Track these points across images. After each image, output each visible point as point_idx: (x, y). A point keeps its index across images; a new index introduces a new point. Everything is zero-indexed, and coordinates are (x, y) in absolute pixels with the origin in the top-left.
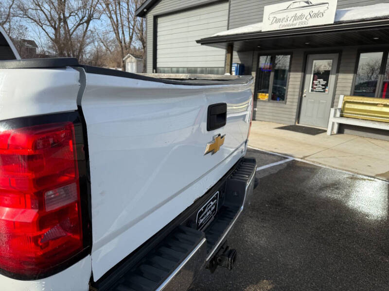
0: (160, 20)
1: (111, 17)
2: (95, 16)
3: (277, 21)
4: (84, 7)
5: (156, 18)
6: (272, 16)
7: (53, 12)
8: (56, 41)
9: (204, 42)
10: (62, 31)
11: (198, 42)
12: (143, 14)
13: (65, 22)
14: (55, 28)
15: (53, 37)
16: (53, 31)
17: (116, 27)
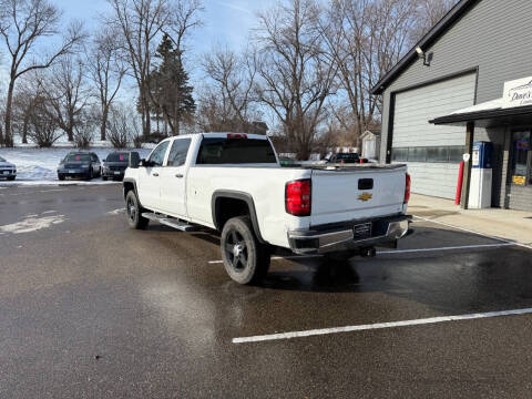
0: (398, 97)
1: (349, 89)
2: (331, 90)
3: (518, 97)
4: (320, 82)
5: (393, 95)
6: (512, 93)
7: (287, 92)
8: (286, 122)
9: (439, 121)
10: (294, 111)
11: (431, 122)
12: (379, 92)
13: (299, 102)
14: (287, 109)
15: (284, 117)
16: (285, 110)
17: (354, 98)
